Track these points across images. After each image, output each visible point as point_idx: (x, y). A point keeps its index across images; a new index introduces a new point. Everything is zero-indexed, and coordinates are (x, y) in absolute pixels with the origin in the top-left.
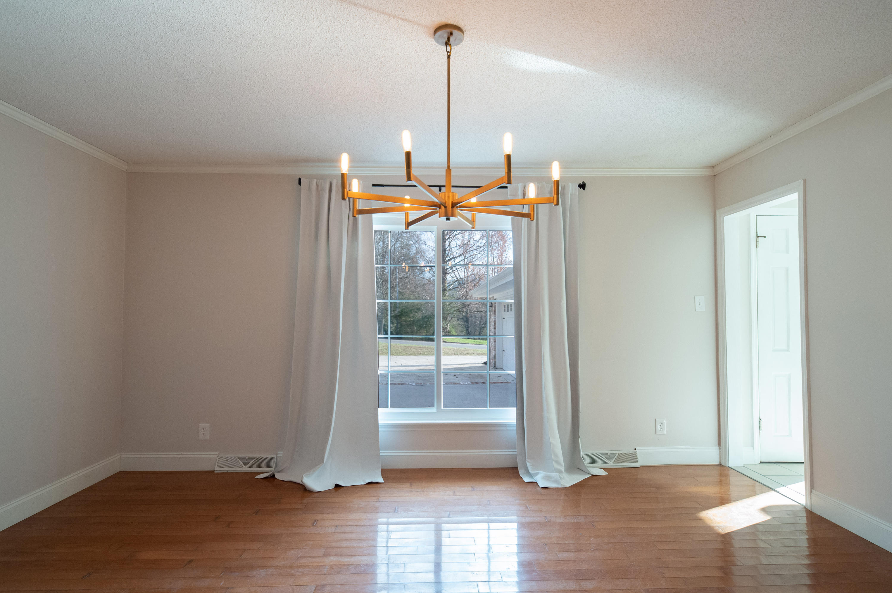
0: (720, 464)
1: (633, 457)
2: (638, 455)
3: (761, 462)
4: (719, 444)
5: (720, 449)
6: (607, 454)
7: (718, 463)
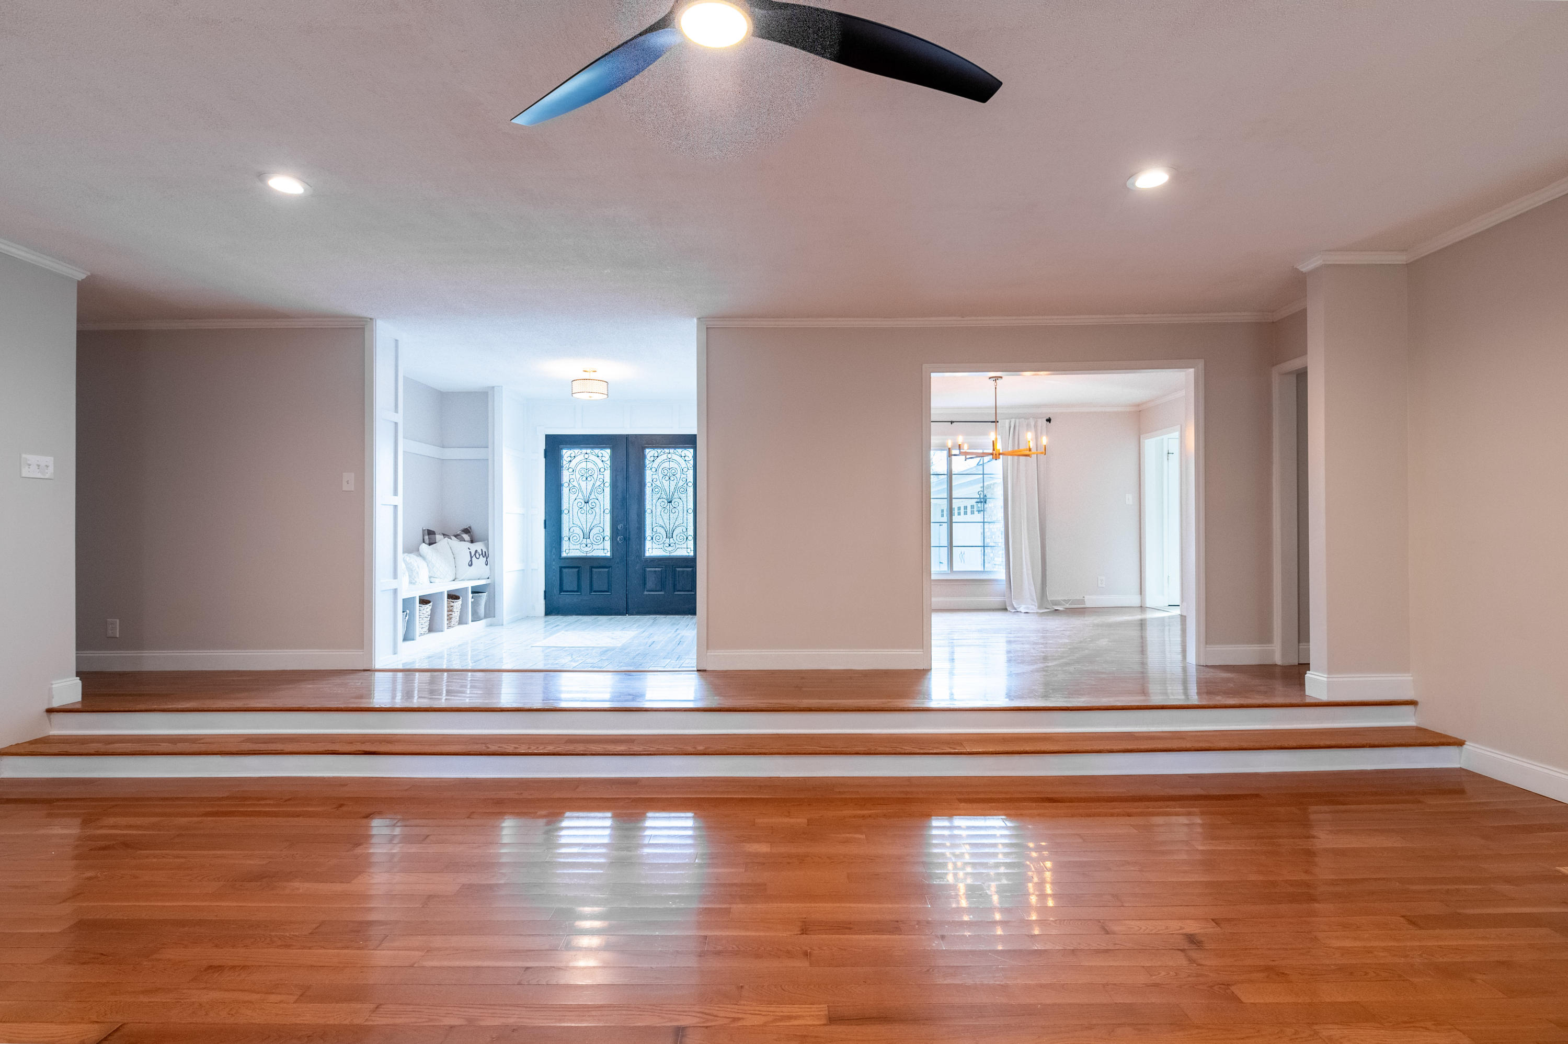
0: (1141, 607)
1: (1083, 601)
2: (1085, 600)
3: (1169, 606)
4: (1141, 594)
5: (1141, 596)
6: (1065, 600)
7: (1140, 606)
